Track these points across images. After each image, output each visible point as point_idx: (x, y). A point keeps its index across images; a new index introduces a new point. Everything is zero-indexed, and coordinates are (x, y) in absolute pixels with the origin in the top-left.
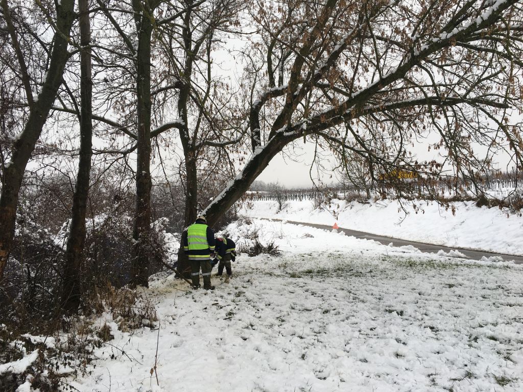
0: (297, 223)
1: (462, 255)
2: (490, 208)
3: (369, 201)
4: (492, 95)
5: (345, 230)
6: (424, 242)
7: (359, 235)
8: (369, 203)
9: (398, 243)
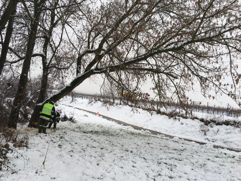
0: (80, 109)
1: (150, 132)
2: (161, 115)
3: (114, 104)
4: (173, 73)
5: (102, 116)
6: (135, 125)
7: (108, 119)
8: (113, 105)
9: (125, 124)
